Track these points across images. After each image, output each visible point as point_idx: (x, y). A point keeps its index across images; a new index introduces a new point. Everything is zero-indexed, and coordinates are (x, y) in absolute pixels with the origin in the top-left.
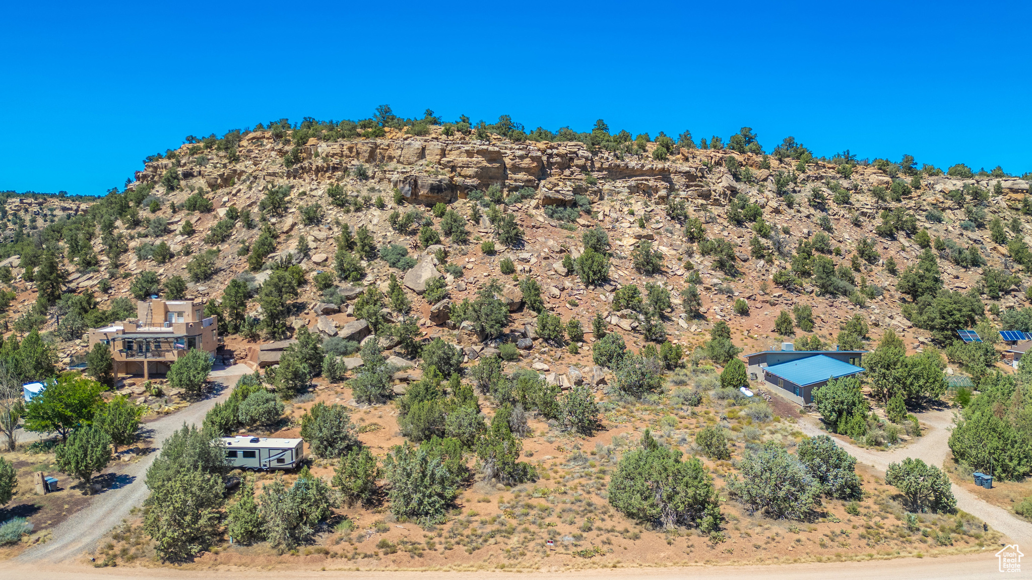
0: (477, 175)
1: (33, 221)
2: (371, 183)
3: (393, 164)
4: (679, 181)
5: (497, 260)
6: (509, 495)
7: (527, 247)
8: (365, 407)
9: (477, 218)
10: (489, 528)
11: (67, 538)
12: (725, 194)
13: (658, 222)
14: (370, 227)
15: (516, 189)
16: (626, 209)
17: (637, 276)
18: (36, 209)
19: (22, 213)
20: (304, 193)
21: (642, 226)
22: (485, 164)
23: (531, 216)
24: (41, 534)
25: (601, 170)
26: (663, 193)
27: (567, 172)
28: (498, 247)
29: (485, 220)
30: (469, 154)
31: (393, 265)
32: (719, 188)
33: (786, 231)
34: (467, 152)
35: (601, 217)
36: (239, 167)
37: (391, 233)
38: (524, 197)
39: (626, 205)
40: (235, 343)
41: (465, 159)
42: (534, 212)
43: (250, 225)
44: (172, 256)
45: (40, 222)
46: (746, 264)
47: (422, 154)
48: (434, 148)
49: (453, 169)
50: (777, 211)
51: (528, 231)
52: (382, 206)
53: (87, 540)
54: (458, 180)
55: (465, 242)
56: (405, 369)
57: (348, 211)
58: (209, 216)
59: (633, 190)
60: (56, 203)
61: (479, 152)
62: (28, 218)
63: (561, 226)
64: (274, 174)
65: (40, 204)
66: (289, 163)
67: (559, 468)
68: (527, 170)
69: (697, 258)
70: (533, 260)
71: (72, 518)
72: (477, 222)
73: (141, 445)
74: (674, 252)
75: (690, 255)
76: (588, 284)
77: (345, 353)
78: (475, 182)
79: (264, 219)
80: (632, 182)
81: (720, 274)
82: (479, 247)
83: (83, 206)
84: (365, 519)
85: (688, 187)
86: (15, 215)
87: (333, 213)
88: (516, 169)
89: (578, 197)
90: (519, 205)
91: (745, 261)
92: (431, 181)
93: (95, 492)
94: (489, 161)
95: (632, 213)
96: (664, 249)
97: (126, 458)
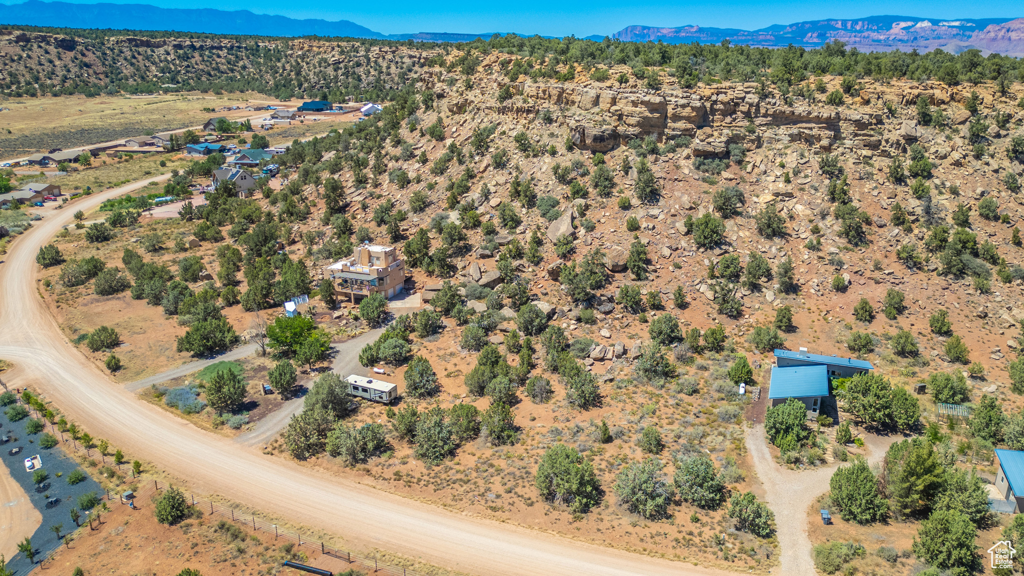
0: (638, 124)
1: (388, 67)
2: (554, 127)
3: (574, 109)
4: (846, 129)
5: (630, 214)
6: (488, 453)
7: (662, 202)
8: (465, 353)
9: (627, 169)
10: (459, 476)
11: (262, 430)
12: (898, 143)
13: (806, 176)
14: (538, 175)
15: (673, 138)
16: (778, 160)
17: (755, 238)
18: (389, 56)
19: (380, 60)
20: (504, 133)
21: (788, 181)
22: (647, 114)
23: (678, 167)
24: (251, 424)
25: (765, 115)
26: (825, 142)
27: (728, 119)
28: (635, 201)
29: (634, 173)
30: (635, 104)
31: (543, 215)
32: (894, 136)
33: (955, 192)
34: (633, 102)
35: (749, 168)
36: (470, 96)
37: (553, 181)
38: (678, 146)
39: (781, 155)
40: (419, 276)
41: (630, 108)
42: (682, 162)
43: (461, 162)
44: (409, 182)
45: (393, 69)
46: (881, 231)
47: (596, 101)
48: (607, 95)
49: (620, 117)
50: (958, 164)
51: (669, 185)
52: (553, 153)
53: (268, 434)
54: (621, 129)
55: (608, 195)
56: (509, 319)
57: (527, 157)
58: (441, 144)
59: (794, 138)
60: (404, 50)
61: (642, 103)
62: (384, 65)
63: (704, 180)
64: (490, 108)
65: (394, 52)
66: (502, 98)
67: (537, 437)
68: (688, 119)
69: (830, 220)
70: (661, 217)
71: (269, 416)
72: (627, 173)
73: (325, 364)
74: (808, 212)
75: (824, 216)
76: (700, 245)
77: (479, 298)
78: (637, 130)
79: (472, 157)
80: (794, 130)
81: (843, 242)
82: (618, 200)
83: (424, 54)
84: (404, 450)
85: (856, 135)
86: (376, 62)
87: (517, 158)
88: (676, 118)
89: (732, 146)
90: (671, 155)
91: (881, 227)
92: (595, 132)
93: (287, 399)
94: (651, 112)
95: (783, 166)
96: (799, 207)
97: (313, 374)
